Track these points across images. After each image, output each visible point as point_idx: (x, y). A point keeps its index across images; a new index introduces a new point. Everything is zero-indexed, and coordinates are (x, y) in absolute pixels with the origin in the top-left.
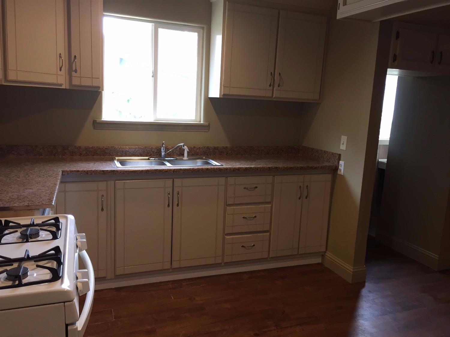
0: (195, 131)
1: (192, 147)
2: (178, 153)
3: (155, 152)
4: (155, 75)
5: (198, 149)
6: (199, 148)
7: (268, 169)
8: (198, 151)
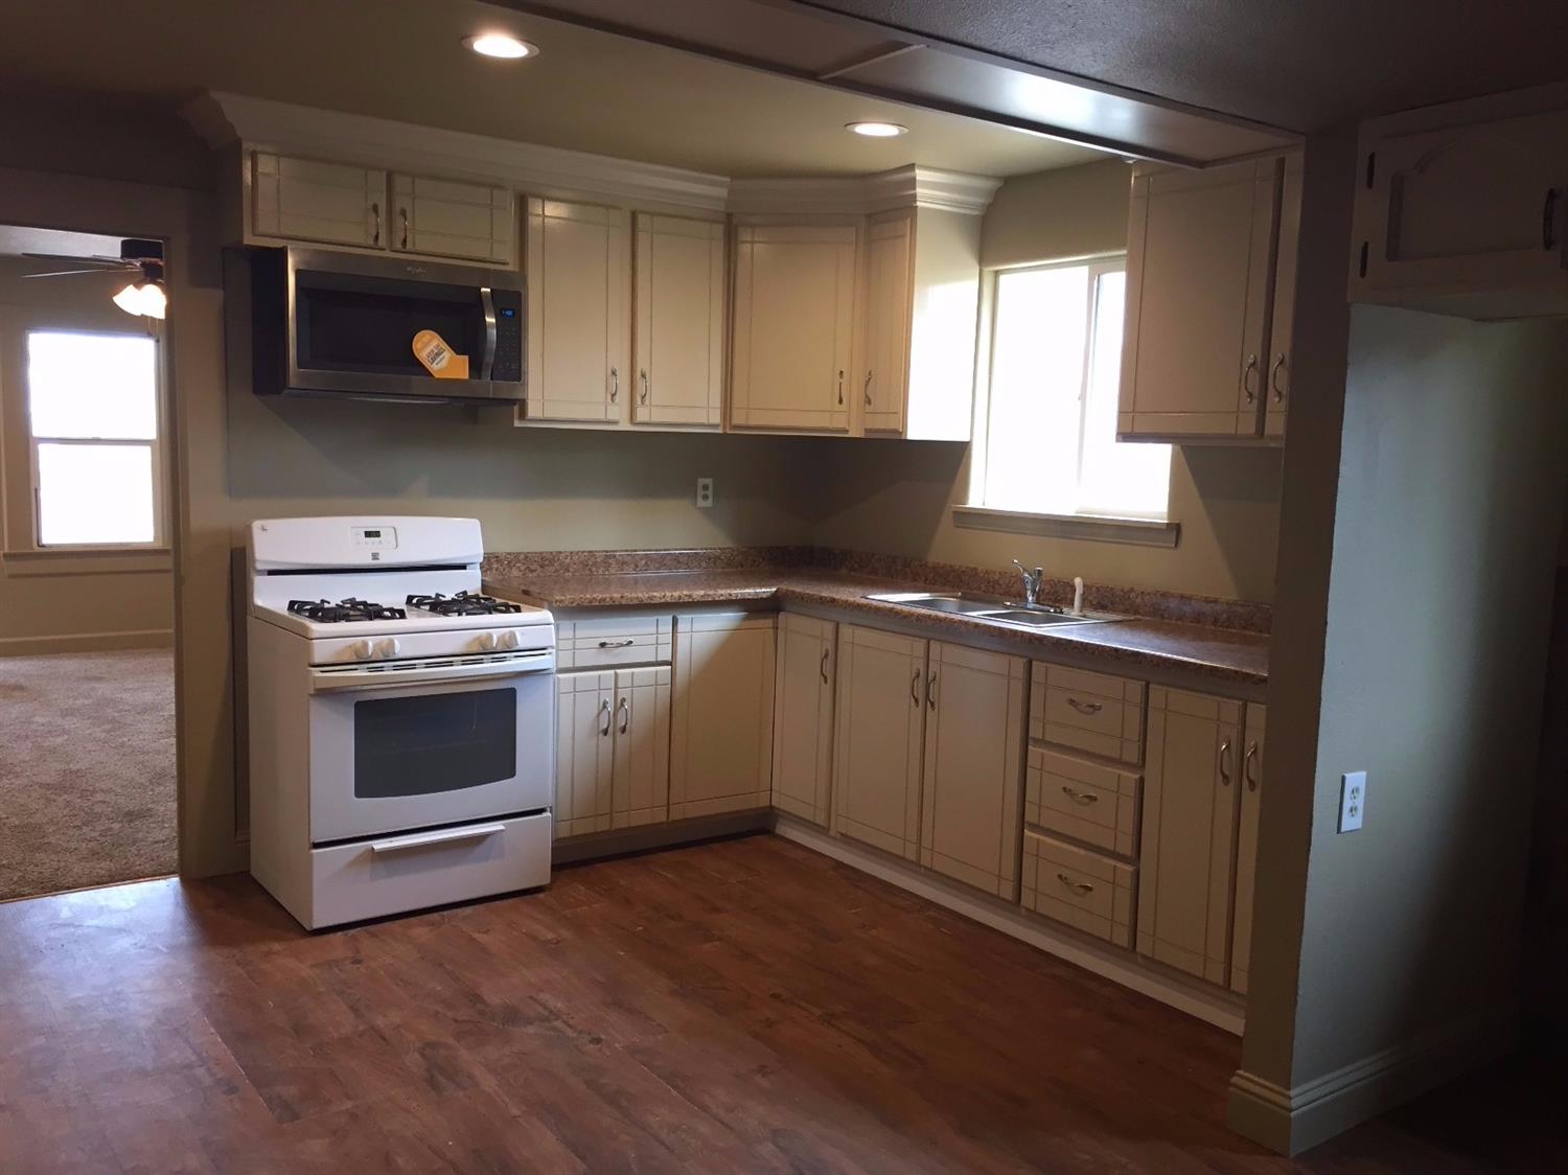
0: (1146, 545)
1: (1126, 590)
2: (1094, 603)
3: (1047, 591)
4: (1083, 397)
5: (1140, 597)
6: (1143, 593)
7: (1114, 653)
8: (1138, 600)
